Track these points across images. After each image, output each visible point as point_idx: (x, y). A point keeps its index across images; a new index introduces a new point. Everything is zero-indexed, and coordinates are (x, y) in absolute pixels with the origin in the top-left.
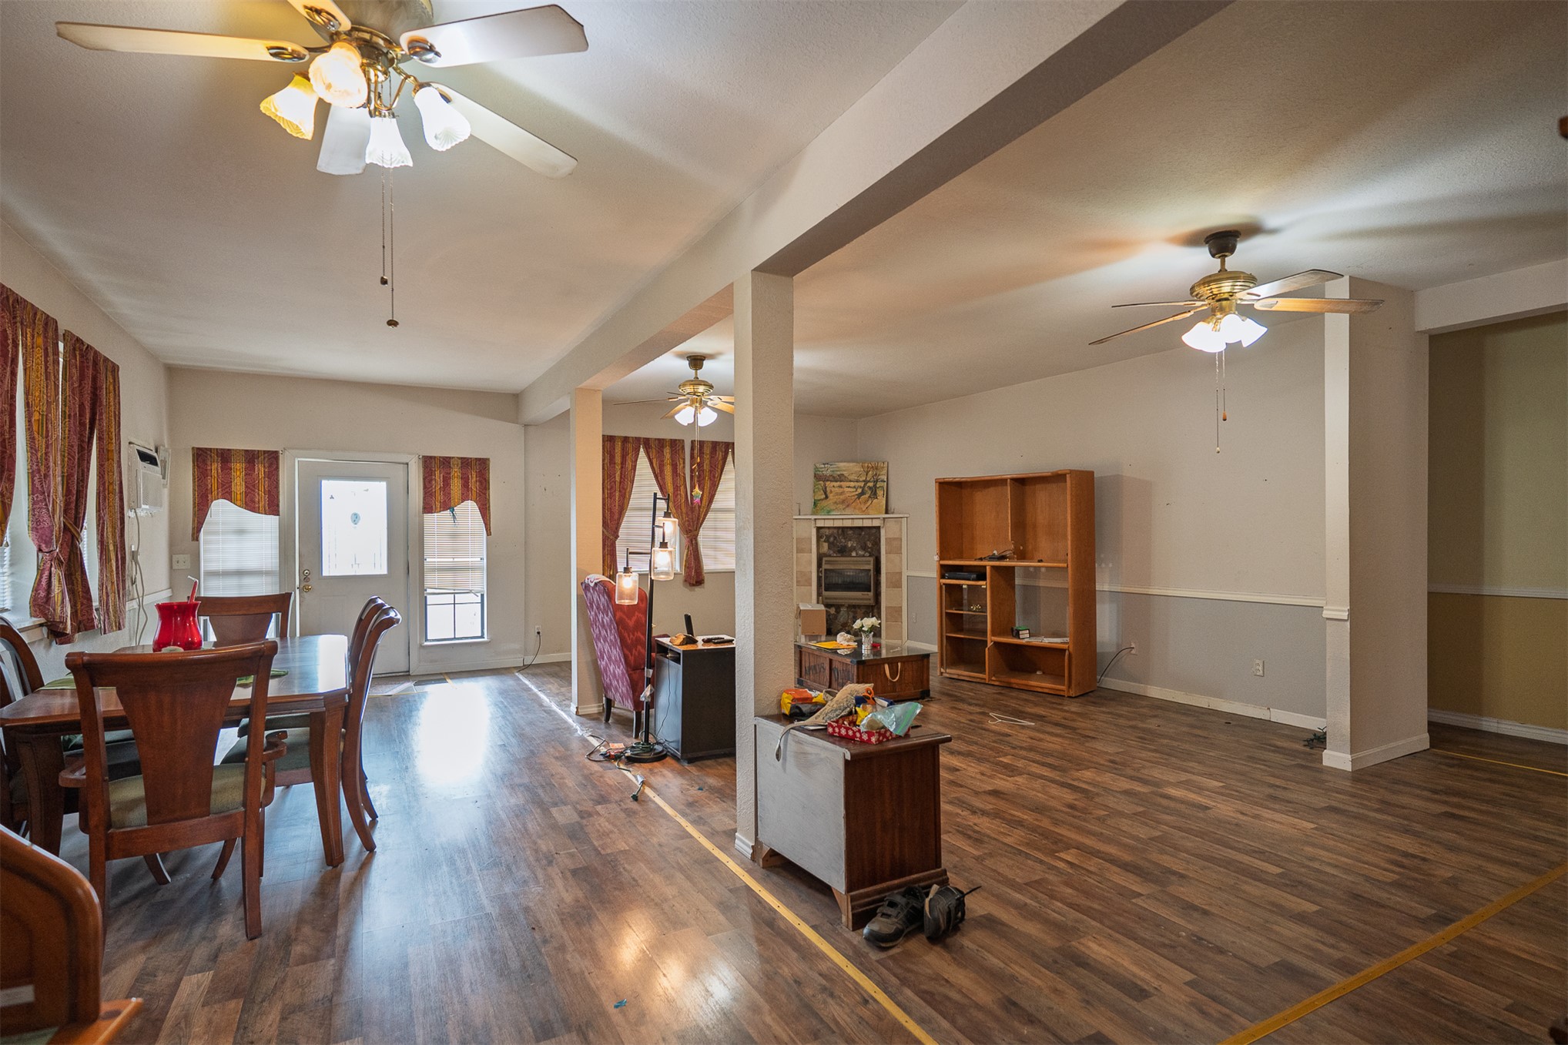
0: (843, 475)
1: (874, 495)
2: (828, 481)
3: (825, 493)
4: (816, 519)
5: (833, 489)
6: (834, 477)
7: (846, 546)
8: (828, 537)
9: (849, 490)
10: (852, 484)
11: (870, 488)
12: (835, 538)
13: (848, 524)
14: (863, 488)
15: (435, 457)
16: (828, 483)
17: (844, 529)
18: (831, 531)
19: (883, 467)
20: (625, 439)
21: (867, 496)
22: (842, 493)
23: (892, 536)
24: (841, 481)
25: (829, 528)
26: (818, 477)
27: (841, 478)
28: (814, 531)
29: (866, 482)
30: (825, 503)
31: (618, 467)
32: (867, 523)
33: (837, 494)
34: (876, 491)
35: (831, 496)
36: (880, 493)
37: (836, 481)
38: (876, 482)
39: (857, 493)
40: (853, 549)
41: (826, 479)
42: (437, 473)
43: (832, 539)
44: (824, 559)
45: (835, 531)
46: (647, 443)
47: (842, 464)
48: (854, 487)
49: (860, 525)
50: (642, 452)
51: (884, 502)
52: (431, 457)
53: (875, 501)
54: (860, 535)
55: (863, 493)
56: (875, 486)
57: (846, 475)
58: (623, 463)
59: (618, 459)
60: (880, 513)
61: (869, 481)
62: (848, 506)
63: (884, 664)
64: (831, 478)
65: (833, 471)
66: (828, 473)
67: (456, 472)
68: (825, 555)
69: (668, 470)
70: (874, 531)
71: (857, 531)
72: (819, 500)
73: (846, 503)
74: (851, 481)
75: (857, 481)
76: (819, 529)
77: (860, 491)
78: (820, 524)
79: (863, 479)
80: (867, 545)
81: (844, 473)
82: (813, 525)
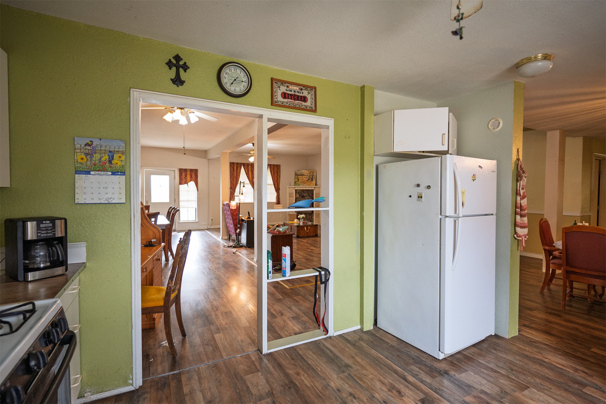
0: (303, 174)
1: (312, 180)
3: (298, 179)
4: (295, 187)
5: (300, 178)
7: (304, 195)
8: (299, 193)
9: (305, 179)
10: (306, 177)
11: (311, 178)
12: (301, 193)
13: (304, 189)
14: (309, 178)
15: (182, 169)
16: (299, 176)
17: (303, 190)
18: (300, 191)
19: (315, 172)
20: (237, 163)
21: (310, 180)
22: (303, 179)
23: (317, 193)
24: (303, 176)
25: (299, 190)
26: (296, 175)
27: (303, 175)
28: (294, 191)
29: (310, 176)
30: (298, 182)
31: (235, 172)
32: (310, 189)
33: (301, 180)
35: (299, 180)
36: (314, 179)
37: (301, 176)
38: (313, 176)
40: (306, 196)
41: (298, 175)
42: (183, 173)
43: (300, 193)
44: (297, 199)
45: (301, 191)
46: (244, 164)
47: (303, 171)
49: (308, 189)
50: (242, 167)
51: (315, 182)
52: (181, 169)
53: (313, 182)
55: (309, 180)
56: (312, 177)
58: (237, 170)
59: (235, 169)
60: (314, 186)
61: (311, 176)
62: (305, 183)
63: (305, 227)
66: (299, 173)
67: (188, 173)
68: (298, 198)
69: (250, 172)
70: (312, 191)
71: (307, 191)
72: (296, 181)
73: (304, 183)
74: (305, 176)
75: (307, 176)
76: (296, 190)
77: (308, 179)
78: (296, 189)
79: (309, 175)
80: (310, 195)
81: (304, 173)
82: (294, 189)
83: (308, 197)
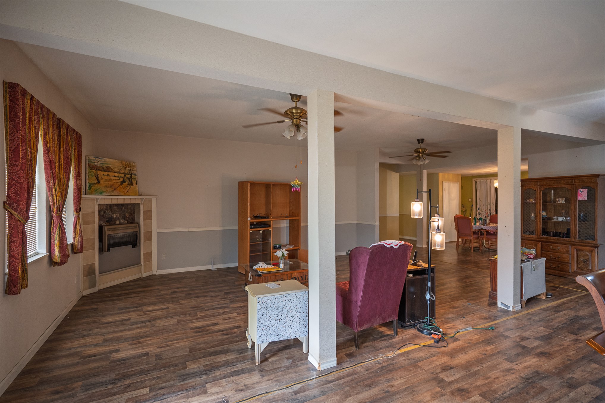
1: (130, 183)
2: (99, 170)
3: (98, 179)
4: (97, 199)
5: (103, 177)
6: (103, 168)
7: (112, 218)
9: (115, 179)
10: (116, 175)
11: (128, 178)
12: (105, 212)
13: (114, 202)
14: (124, 178)
16: (99, 172)
19: (134, 166)
21: (127, 183)
22: (110, 180)
23: (147, 209)
24: (109, 171)
25: (105, 205)
26: (92, 167)
27: (108, 169)
28: (97, 207)
29: (125, 174)
30: (97, 186)
32: (133, 202)
33: (106, 180)
34: (131, 180)
35: (102, 181)
36: (134, 182)
37: (105, 171)
38: (131, 174)
39: (120, 181)
40: (117, 219)
41: (97, 169)
44: (105, 228)
47: (108, 160)
48: (118, 177)
49: (122, 203)
51: (137, 188)
53: (132, 187)
54: (122, 209)
55: (124, 181)
56: (131, 177)
57: (112, 168)
60: (136, 195)
61: (127, 174)
62: (115, 189)
64: (101, 168)
65: (102, 164)
66: (99, 164)
70: (131, 206)
71: (120, 207)
72: (93, 184)
73: (113, 188)
74: (115, 172)
75: (120, 173)
77: (122, 179)
78: (101, 202)
79: (123, 171)
80: (125, 215)
81: (110, 166)
82: (96, 203)
83: (122, 221)
